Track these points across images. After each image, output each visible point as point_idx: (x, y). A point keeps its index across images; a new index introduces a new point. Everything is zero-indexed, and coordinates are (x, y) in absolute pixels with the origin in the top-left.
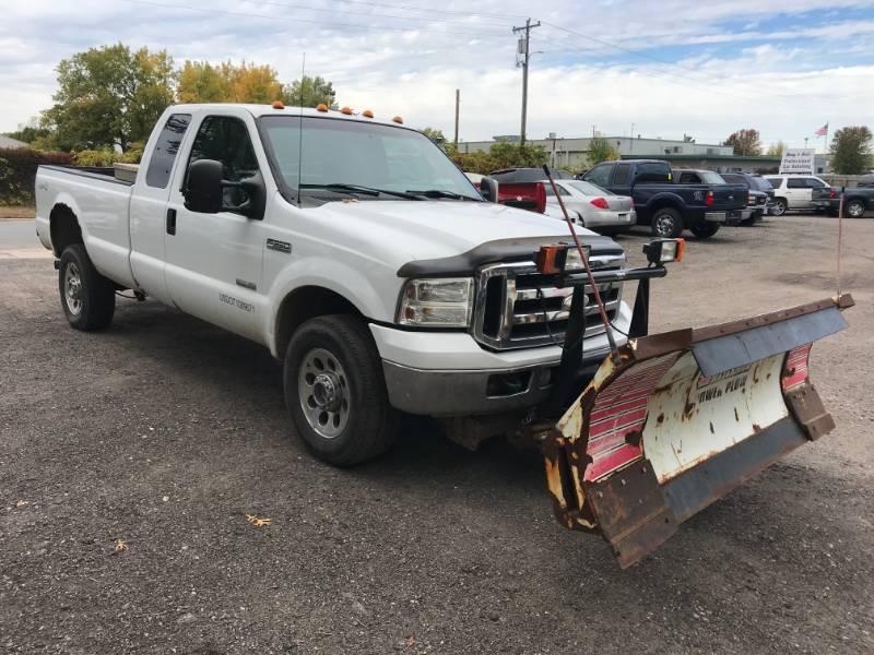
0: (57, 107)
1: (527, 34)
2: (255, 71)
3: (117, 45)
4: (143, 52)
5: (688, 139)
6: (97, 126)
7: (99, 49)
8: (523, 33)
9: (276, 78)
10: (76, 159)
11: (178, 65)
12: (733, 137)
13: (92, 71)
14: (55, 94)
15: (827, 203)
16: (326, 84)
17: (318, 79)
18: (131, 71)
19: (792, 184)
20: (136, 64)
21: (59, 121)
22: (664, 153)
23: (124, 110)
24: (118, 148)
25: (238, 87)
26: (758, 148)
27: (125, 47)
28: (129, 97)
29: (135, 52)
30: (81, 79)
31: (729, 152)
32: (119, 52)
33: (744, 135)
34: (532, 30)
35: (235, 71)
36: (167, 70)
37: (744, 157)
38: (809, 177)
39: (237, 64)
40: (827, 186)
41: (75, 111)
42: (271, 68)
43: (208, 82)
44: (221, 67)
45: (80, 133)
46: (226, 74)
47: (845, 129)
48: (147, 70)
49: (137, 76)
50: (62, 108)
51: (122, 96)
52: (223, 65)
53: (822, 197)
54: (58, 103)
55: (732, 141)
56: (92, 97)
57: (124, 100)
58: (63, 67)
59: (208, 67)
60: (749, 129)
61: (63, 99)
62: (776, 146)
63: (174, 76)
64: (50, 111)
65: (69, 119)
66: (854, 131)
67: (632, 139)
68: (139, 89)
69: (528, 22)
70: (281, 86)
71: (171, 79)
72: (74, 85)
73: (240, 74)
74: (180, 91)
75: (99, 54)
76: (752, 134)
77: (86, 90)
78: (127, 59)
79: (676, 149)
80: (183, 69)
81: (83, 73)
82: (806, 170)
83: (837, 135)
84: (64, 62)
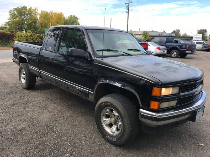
0: (9, 21)
2: (59, 13)
3: (24, 6)
4: (31, 8)
5: (164, 32)
6: (19, 26)
7: (19, 7)
8: (128, 4)
9: (64, 15)
10: (15, 35)
11: (39, 12)
12: (174, 31)
13: (18, 12)
15: (207, 48)
16: (76, 17)
17: (74, 16)
18: (27, 13)
19: (198, 43)
20: (29, 11)
21: (9, 25)
22: (159, 35)
23: (26, 22)
24: (24, 32)
25: (54, 17)
27: (26, 7)
28: (27, 19)
29: (29, 8)
30: (15, 14)
31: (174, 35)
33: (177, 31)
35: (54, 13)
36: (36, 13)
38: (200, 41)
39: (54, 12)
40: (206, 44)
42: (62, 13)
43: (47, 16)
44: (50, 12)
45: (15, 28)
46: (51, 14)
47: (201, 30)
48: (32, 12)
49: (29, 14)
51: (25, 19)
52: (51, 12)
53: (205, 46)
54: (9, 20)
55: (174, 32)
56: (18, 19)
57: (25, 20)
58: (11, 11)
59: (47, 12)
61: (10, 19)
62: (184, 33)
63: (38, 14)
64: (7, 22)
65: (12, 24)
66: (203, 30)
67: (151, 31)
68: (30, 17)
69: (129, 1)
70: (65, 17)
71: (37, 15)
72: (13, 16)
73: (55, 14)
74: (40, 18)
75: (20, 8)
76: (179, 31)
77: (17, 17)
78: (27, 10)
79: (162, 34)
80: (41, 13)
81: (15, 13)
82: (200, 40)
83: (199, 31)
84: (11, 10)
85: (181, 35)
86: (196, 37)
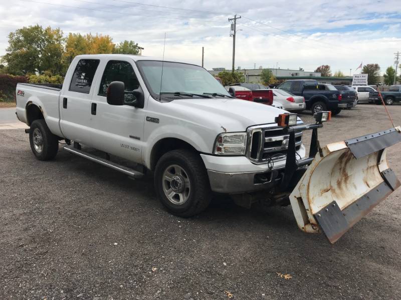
0: (8, 54)
1: (235, 22)
2: (102, 38)
3: (36, 25)
4: (49, 29)
5: (301, 69)
6: (27, 63)
7: (28, 27)
8: (233, 21)
9: (112, 41)
10: (29, 79)
12: (319, 69)
13: (25, 37)
14: (7, 48)
15: (376, 99)
16: (135, 44)
17: (131, 42)
18: (43, 38)
19: (360, 90)
20: (46, 34)
21: (9, 61)
22: (291, 76)
23: (40, 56)
24: (37, 73)
25: (94, 45)
26: (330, 73)
27: (40, 26)
28: (42, 50)
29: (45, 29)
30: (19, 41)
31: (319, 75)
32: (37, 28)
33: (324, 68)
34: (237, 20)
35: (93, 38)
36: (60, 37)
37: (325, 77)
38: (365, 87)
39: (94, 35)
40: (375, 91)
41: (16, 56)
42: (110, 37)
43: (80, 43)
44: (87, 36)
45: (19, 66)
46: (89, 39)
47: (368, 65)
48: (51, 37)
49: (47, 40)
50: (10, 55)
51: (39, 49)
52: (88, 35)
53: (374, 96)
54: (8, 52)
55: (318, 70)
56: (25, 49)
57: (40, 51)
58: (11, 35)
59: (80, 36)
60: (325, 65)
61: (11, 50)
62: (338, 72)
63: (64, 40)
64: (5, 56)
65: (14, 60)
66: (372, 66)
67: (277, 69)
68: (47, 46)
69: (235, 16)
70: (115, 45)
71: (62, 41)
72: (16, 44)
73: (96, 39)
74: (67, 47)
75: (28, 29)
76: (327, 67)
77: (22, 46)
78: (42, 32)
79: (296, 74)
80: (68, 37)
81: (21, 38)
82: (364, 84)
83: (364, 68)
84: (12, 34)
85: (333, 75)
86: (357, 78)
